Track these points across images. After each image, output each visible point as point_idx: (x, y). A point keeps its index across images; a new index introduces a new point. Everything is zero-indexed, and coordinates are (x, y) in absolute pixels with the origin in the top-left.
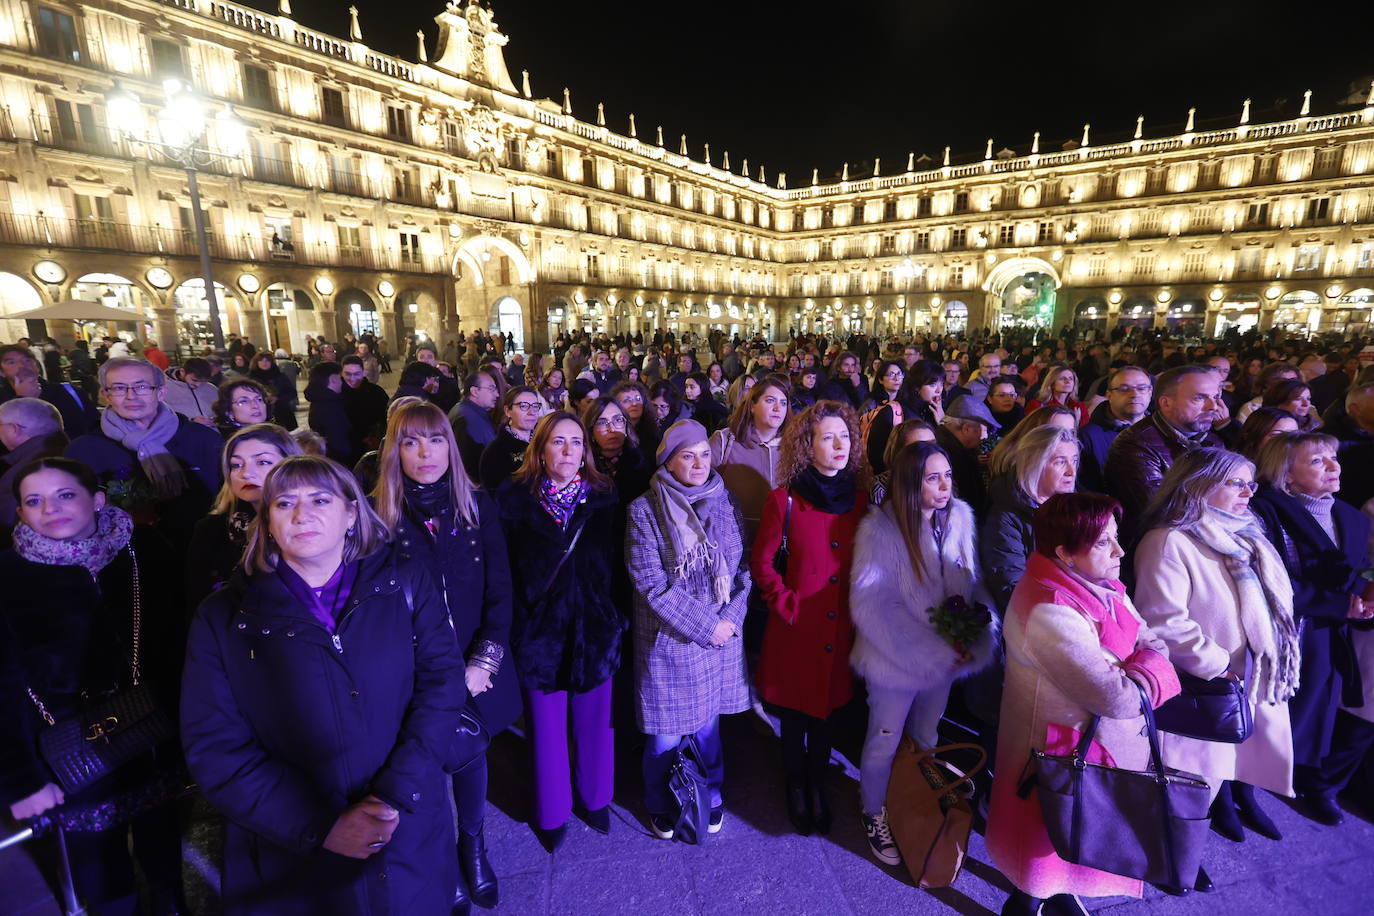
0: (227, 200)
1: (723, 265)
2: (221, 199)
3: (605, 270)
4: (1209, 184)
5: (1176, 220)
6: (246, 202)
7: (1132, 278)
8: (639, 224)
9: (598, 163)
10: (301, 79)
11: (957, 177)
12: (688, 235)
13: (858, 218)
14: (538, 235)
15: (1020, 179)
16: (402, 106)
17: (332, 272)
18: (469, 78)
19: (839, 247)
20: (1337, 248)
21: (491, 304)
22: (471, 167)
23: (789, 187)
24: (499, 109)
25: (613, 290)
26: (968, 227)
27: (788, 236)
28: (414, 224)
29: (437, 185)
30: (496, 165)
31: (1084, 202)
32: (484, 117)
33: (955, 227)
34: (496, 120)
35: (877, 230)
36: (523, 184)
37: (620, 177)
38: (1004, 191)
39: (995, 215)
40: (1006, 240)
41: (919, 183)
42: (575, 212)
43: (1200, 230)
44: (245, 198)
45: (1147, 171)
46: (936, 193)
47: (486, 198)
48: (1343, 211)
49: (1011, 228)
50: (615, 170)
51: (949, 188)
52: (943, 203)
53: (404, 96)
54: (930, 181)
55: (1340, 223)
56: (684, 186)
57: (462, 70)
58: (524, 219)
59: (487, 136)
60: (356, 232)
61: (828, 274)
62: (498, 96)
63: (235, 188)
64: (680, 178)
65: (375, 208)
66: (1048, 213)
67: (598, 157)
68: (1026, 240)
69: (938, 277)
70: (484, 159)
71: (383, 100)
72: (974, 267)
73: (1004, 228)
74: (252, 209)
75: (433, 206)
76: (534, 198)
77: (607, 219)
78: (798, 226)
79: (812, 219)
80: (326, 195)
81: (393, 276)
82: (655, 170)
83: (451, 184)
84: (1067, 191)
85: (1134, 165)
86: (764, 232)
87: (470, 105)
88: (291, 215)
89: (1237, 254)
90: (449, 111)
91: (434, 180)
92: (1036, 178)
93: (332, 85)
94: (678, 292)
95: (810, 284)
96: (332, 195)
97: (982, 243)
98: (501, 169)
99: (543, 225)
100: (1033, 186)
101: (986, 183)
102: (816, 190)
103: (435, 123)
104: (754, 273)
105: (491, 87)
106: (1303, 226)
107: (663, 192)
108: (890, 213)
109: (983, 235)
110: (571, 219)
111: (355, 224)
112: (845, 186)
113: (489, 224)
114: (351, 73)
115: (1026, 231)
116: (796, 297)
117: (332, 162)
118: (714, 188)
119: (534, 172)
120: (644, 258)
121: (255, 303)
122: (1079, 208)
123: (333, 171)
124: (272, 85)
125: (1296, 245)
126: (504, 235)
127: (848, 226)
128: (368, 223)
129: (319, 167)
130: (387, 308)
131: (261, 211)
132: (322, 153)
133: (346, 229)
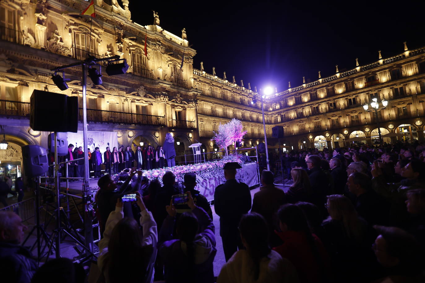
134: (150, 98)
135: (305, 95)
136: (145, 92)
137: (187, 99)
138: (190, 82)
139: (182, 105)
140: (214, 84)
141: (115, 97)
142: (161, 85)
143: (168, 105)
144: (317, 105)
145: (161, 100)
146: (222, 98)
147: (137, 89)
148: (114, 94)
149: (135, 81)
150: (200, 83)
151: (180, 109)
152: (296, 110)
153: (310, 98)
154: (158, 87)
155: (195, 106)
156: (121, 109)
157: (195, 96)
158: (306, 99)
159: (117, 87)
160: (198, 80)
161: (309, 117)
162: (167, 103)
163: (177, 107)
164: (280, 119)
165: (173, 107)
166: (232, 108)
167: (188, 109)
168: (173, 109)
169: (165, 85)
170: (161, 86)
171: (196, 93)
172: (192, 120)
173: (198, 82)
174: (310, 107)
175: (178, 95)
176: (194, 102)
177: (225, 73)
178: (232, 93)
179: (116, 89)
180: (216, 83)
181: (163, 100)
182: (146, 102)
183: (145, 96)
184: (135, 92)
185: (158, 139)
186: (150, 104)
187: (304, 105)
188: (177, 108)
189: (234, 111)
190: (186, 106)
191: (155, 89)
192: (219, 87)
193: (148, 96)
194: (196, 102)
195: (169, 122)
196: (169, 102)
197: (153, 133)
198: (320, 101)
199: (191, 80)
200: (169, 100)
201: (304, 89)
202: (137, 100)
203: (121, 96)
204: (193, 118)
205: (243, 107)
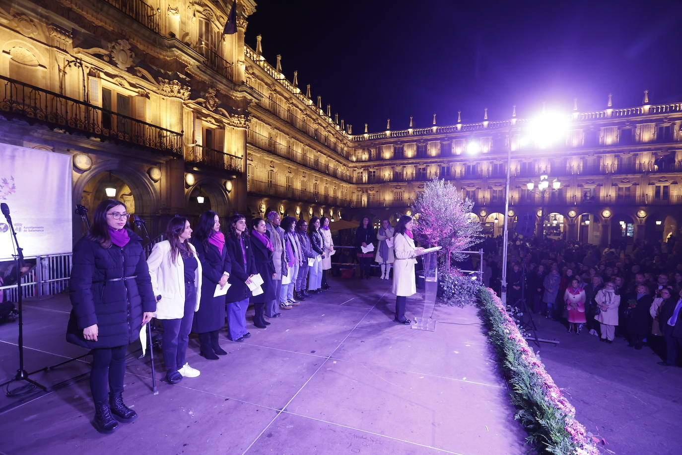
0: (570, 185)
2: (568, 184)
6: (577, 184)
10: (611, 130)
16: (669, 125)
17: (611, 207)
28: (667, 181)
44: (577, 182)
53: (672, 119)
60: (628, 189)
63: (574, 179)
65: (642, 177)
71: (656, 125)
80: (615, 175)
81: (647, 207)
88: (596, 186)
93: (627, 127)
96: (617, 175)
111: (628, 185)
114: (639, 120)
117: (620, 161)
123: (621, 164)
124: (597, 137)
128: (635, 184)
129: (613, 164)
130: (641, 223)
131: (583, 186)
132: (616, 158)
133: (623, 188)
134: (144, 77)
135: (409, 146)
136: (131, 60)
137: (230, 107)
138: (238, 69)
139: (217, 116)
140: (278, 89)
141: (32, 44)
142: (177, 54)
143: (186, 109)
144: (425, 165)
145: (172, 91)
146: (289, 121)
147: (110, 45)
148: (31, 35)
149: (104, 18)
150: (253, 79)
151: (212, 123)
152: (392, 168)
153: (416, 153)
154: (166, 56)
155: (245, 124)
156: (52, 85)
157: (246, 102)
158: (410, 153)
159: (41, 15)
160: (251, 71)
161: (410, 182)
162: (185, 104)
163: (206, 118)
164: (367, 178)
165: (198, 115)
166: (302, 145)
167: (228, 128)
168: (197, 120)
169: (185, 58)
170: (177, 56)
171: (249, 97)
172: (235, 153)
173: (250, 76)
174: (415, 166)
175: (211, 91)
176: (243, 116)
177: (296, 74)
178: (304, 116)
179: (41, 21)
180: (281, 87)
181: (179, 92)
182: (131, 85)
183: (131, 70)
184: (102, 51)
185: (157, 185)
186: (142, 95)
187: (406, 162)
188: (207, 121)
189: (303, 150)
190: (224, 120)
191: (159, 59)
192: (286, 98)
193: (140, 72)
194: (247, 115)
195: (188, 148)
196: (190, 101)
197: (146, 169)
198: (430, 160)
199: (239, 65)
200: (191, 97)
201: (410, 136)
202: (107, 74)
203: (56, 47)
204: (238, 150)
205: (317, 147)
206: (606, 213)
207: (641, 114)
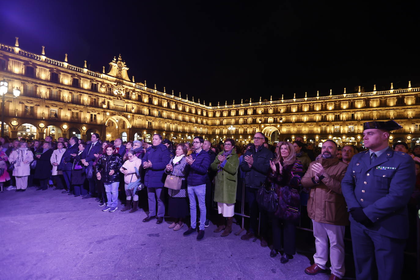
0: (40, 105)
1: (191, 126)
2: (38, 104)
3: (154, 125)
4: (312, 110)
5: (305, 118)
6: (45, 105)
7: (297, 132)
8: (165, 114)
9: (153, 99)
10: (67, 76)
11: (253, 106)
12: (180, 117)
13: (229, 115)
14: (133, 116)
15: (268, 107)
16: (96, 83)
17: (68, 123)
18: (117, 77)
19: (225, 122)
20: (343, 127)
21: (119, 134)
22: (115, 98)
23: (212, 106)
24: (124, 85)
25: (156, 131)
26: (257, 118)
27: (212, 118)
28: (95, 112)
29: (104, 103)
30: (122, 98)
31: (284, 113)
32: (120, 87)
33: (253, 118)
34: (123, 87)
35: (234, 118)
36: (130, 103)
37: (160, 102)
38: (265, 109)
39: (263, 115)
40: (266, 122)
41: (244, 106)
42: (146, 110)
43: (311, 121)
44: (45, 104)
45: (297, 106)
46: (248, 109)
47: (117, 106)
48: (343, 118)
49: (267, 119)
50: (158, 100)
51: (251, 108)
52: (250, 112)
53: (97, 81)
54: (247, 106)
55: (342, 121)
56: (180, 105)
57: (115, 75)
58: (129, 111)
59: (120, 91)
60: (77, 113)
61: (222, 129)
62: (124, 81)
63: (42, 101)
64: (178, 103)
65: (84, 107)
66: (275, 115)
67: (153, 97)
68: (271, 122)
69: (249, 130)
70: (119, 97)
71: (90, 82)
72: (258, 128)
73: (265, 119)
74: (46, 107)
75: (102, 108)
76: (133, 106)
77: (155, 112)
78: (214, 116)
79: (218, 115)
80: (69, 104)
81: (86, 125)
82: (170, 101)
83: (108, 102)
84: (279, 110)
85: (294, 104)
86: (205, 117)
87: (116, 84)
88: (58, 108)
89: (320, 127)
90: (110, 85)
91: (103, 101)
92: (272, 106)
93: (76, 78)
94: (176, 132)
95: (217, 131)
96: (71, 104)
97: (260, 122)
98: (123, 99)
99: (135, 113)
100: (271, 109)
101: (260, 107)
102: (219, 107)
103: (105, 87)
104: (201, 128)
105: (123, 79)
106: (334, 121)
107: (173, 106)
108: (237, 114)
109: (260, 120)
110: (144, 112)
111: (77, 111)
112: (226, 106)
113: (118, 113)
114: (82, 75)
115: (271, 120)
116: (214, 134)
117: (73, 96)
118: (188, 105)
119: (133, 100)
120: (166, 123)
121: (43, 131)
122: (283, 114)
123: (73, 98)
124: (58, 77)
125: (333, 125)
126: (123, 116)
127: (227, 117)
128: (81, 111)
129: (68, 97)
130: (84, 133)
131: (49, 107)
132: (70, 94)
133: (74, 112)
206: (65, 127)
207: (83, 73)
